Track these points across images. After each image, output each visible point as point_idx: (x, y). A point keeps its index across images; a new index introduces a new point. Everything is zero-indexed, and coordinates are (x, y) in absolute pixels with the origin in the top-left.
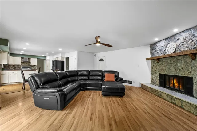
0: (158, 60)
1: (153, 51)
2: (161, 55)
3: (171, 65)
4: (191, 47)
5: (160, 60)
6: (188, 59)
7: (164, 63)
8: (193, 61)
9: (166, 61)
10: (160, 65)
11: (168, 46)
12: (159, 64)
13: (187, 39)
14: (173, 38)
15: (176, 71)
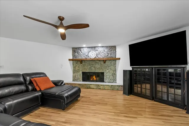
0: (81, 61)
1: (76, 54)
2: (84, 58)
3: (92, 65)
4: (104, 57)
5: (83, 61)
6: (102, 63)
7: (86, 64)
8: (104, 64)
9: (88, 62)
10: (83, 66)
11: (90, 53)
12: (81, 64)
13: (102, 52)
14: (93, 48)
15: (95, 69)
